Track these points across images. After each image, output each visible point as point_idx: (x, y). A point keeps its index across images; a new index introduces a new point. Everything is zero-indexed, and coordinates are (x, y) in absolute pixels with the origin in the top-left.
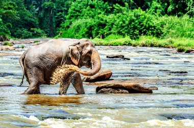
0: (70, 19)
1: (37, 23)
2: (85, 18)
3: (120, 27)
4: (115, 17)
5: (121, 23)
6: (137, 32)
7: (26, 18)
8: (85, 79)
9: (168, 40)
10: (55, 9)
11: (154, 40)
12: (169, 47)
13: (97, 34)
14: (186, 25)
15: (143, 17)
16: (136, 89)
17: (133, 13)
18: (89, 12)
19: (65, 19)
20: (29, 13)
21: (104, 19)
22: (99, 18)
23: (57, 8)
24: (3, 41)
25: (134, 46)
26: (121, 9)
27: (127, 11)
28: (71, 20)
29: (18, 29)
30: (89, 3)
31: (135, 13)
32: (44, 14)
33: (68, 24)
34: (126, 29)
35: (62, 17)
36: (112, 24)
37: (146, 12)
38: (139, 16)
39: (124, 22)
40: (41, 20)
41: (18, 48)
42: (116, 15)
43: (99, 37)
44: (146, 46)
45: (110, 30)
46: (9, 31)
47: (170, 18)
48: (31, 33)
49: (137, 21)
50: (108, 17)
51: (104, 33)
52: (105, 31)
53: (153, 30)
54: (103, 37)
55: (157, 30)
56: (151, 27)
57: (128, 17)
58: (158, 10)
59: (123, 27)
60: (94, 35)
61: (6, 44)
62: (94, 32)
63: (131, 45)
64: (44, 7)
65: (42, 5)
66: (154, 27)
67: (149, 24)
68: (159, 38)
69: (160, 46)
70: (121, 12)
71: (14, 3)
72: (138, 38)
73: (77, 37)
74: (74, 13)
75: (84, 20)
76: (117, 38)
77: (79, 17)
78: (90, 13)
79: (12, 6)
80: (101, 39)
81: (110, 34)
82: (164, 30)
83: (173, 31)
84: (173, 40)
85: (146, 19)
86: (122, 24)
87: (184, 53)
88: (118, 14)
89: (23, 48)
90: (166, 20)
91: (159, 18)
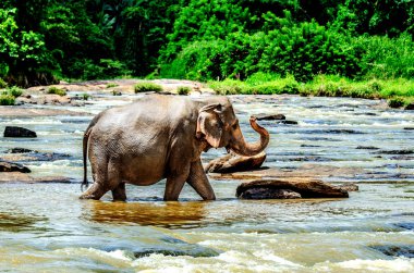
0: (176, 40)
1: (112, 48)
2: (207, 40)
3: (275, 57)
4: (266, 37)
5: (277, 48)
6: (309, 67)
7: (90, 38)
8: (213, 168)
9: (371, 82)
10: (147, 21)
11: (342, 83)
12: (372, 98)
13: (230, 70)
14: (406, 52)
15: (321, 37)
16: (316, 189)
17: (301, 30)
18: (214, 28)
19: (167, 41)
20: (96, 29)
21: (245, 41)
22: (234, 39)
23: (151, 18)
24: (46, 85)
25: (304, 95)
26: (277, 23)
27: (290, 26)
28: (180, 43)
29: (74, 61)
30: (215, 10)
31: (304, 31)
32: (126, 31)
33: (173, 50)
34: (287, 61)
35: (160, 36)
36: (261, 52)
37: (327, 28)
38: (314, 35)
39: (283, 47)
40: (119, 41)
41: (76, 98)
42: (267, 34)
43: (235, 78)
44: (328, 95)
45: (256, 62)
46: (58, 66)
47: (374, 39)
48: (101, 69)
49: (308, 46)
50: (252, 37)
51: (244, 68)
52: (246, 65)
53: (340, 63)
54: (243, 78)
55: (348, 62)
56: (337, 56)
57: (291, 37)
58: (350, 24)
59: (282, 57)
60: (224, 74)
61: (52, 92)
62: (223, 67)
63: (298, 93)
64: (125, 16)
65: (123, 13)
66: (343, 57)
67: (331, 51)
68: (352, 78)
69: (355, 95)
70: (278, 28)
71: (68, 10)
72: (311, 79)
73: (191, 78)
74: (185, 29)
75: (204, 44)
76: (269, 80)
77: (194, 37)
78: (216, 30)
79: (64, 17)
80: (238, 81)
81: (256, 70)
82: (363, 64)
83: (381, 66)
84: (380, 82)
85: (327, 42)
86: (279, 51)
87: (402, 109)
88: (270, 32)
89: (86, 98)
90: (366, 44)
91: (352, 39)
